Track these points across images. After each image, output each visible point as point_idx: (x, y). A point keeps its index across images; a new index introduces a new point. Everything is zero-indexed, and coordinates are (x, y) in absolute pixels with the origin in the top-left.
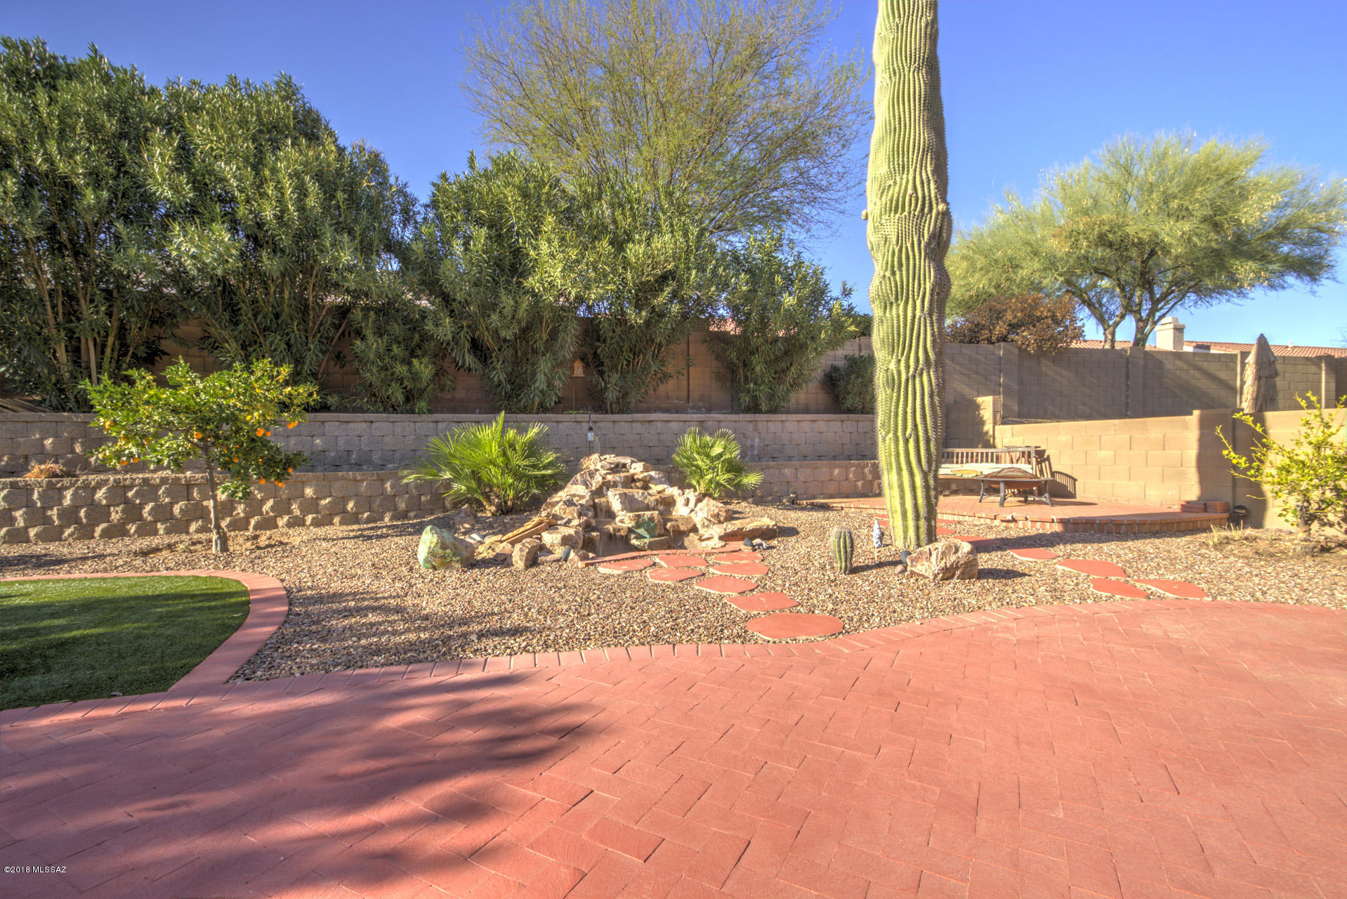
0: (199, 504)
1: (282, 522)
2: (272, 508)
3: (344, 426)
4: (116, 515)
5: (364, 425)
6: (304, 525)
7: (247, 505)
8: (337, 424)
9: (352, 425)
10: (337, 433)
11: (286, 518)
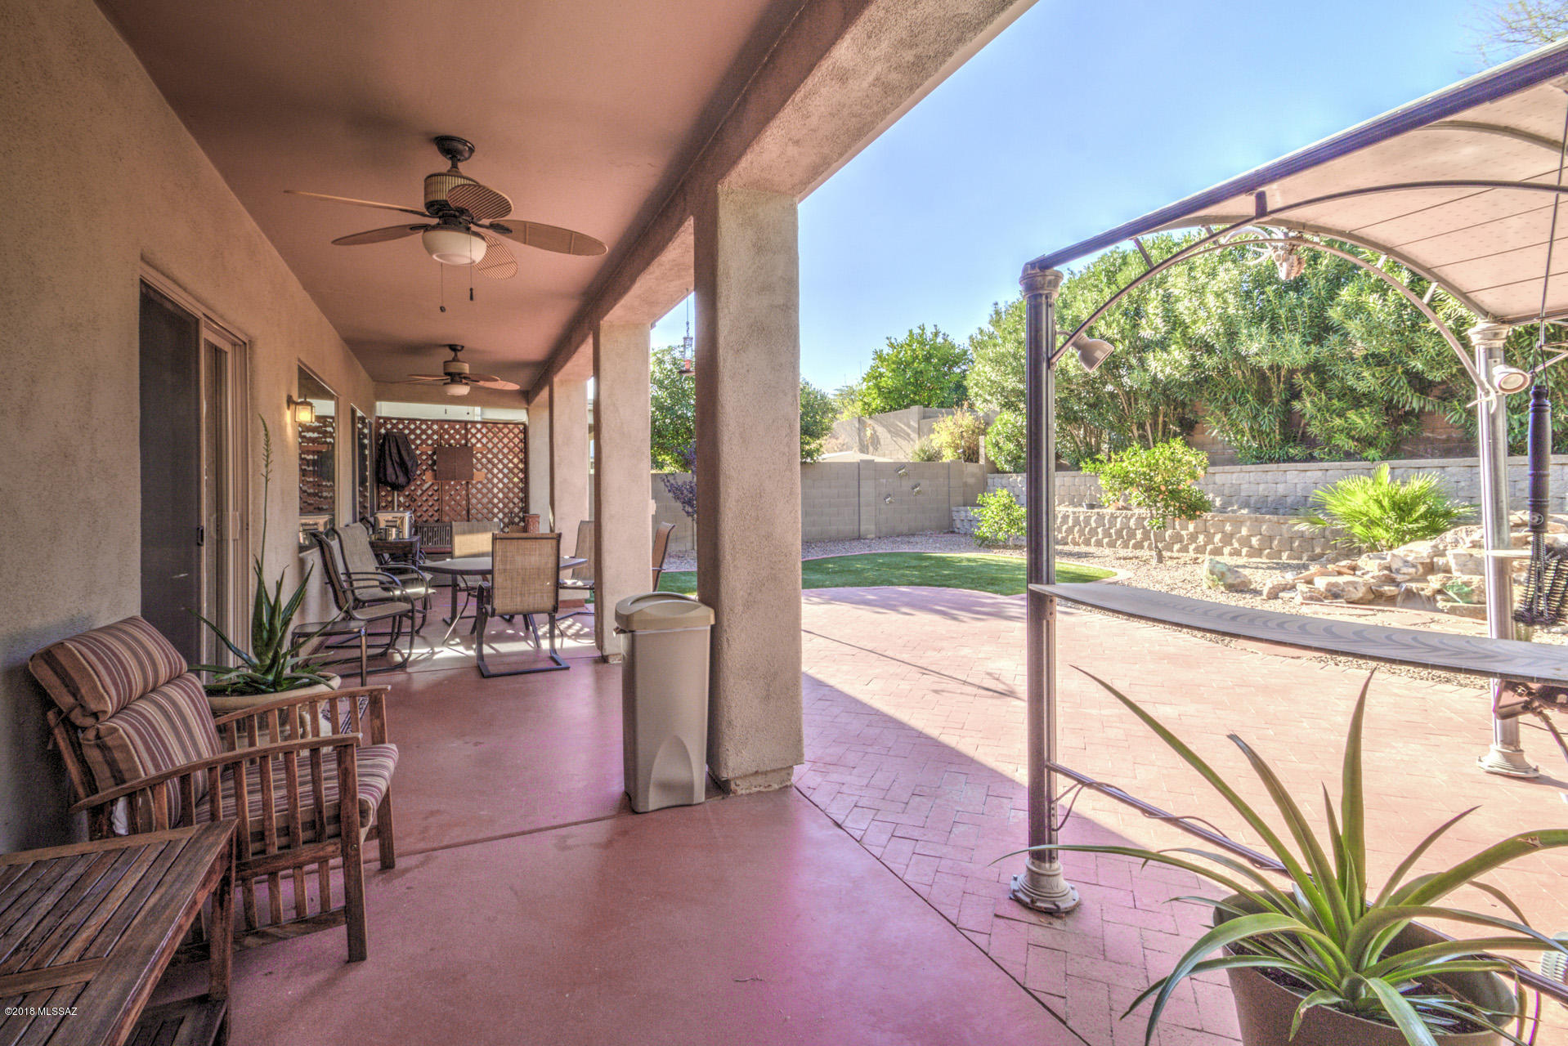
0: (1178, 533)
1: (1227, 550)
2: (1221, 540)
3: (1303, 474)
4: (1139, 535)
5: (1320, 473)
6: (1241, 555)
7: (1205, 536)
8: (1296, 472)
9: (1308, 473)
10: (1296, 481)
11: (1229, 548)
